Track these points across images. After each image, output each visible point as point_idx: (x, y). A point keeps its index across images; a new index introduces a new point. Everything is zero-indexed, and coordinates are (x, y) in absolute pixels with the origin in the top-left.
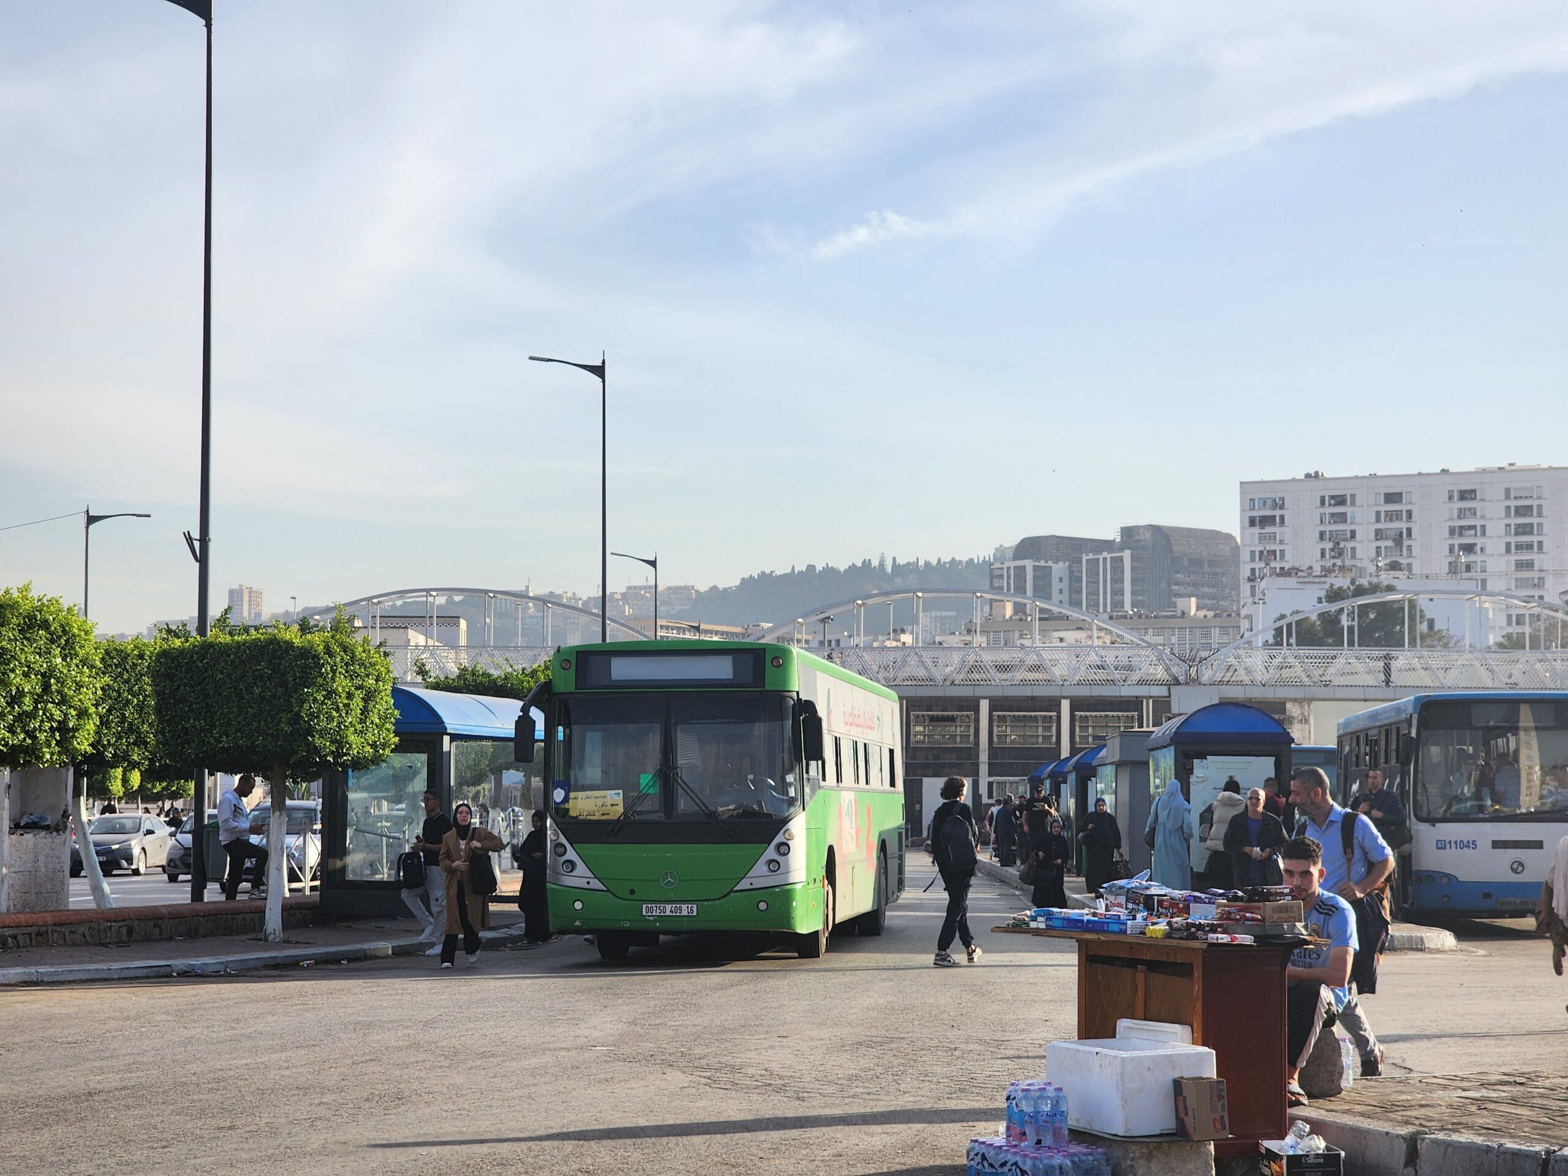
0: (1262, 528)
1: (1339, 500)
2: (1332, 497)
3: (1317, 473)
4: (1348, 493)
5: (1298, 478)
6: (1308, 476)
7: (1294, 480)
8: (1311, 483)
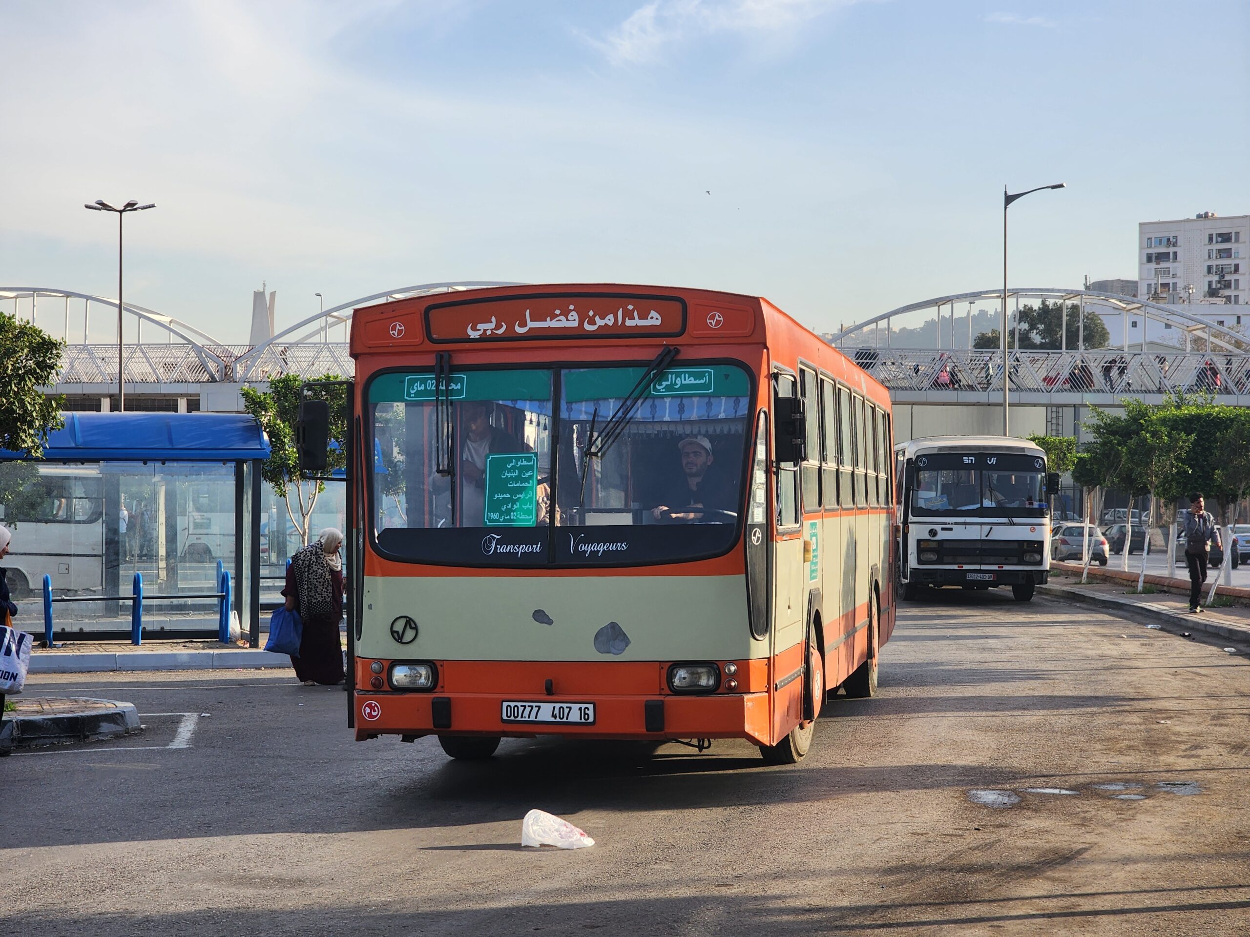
0: (1158, 263)
1: (1226, 237)
2: (1219, 235)
3: (1206, 214)
4: (1233, 231)
5: (1191, 218)
6: (1199, 216)
7: (1188, 220)
8: (1202, 223)
